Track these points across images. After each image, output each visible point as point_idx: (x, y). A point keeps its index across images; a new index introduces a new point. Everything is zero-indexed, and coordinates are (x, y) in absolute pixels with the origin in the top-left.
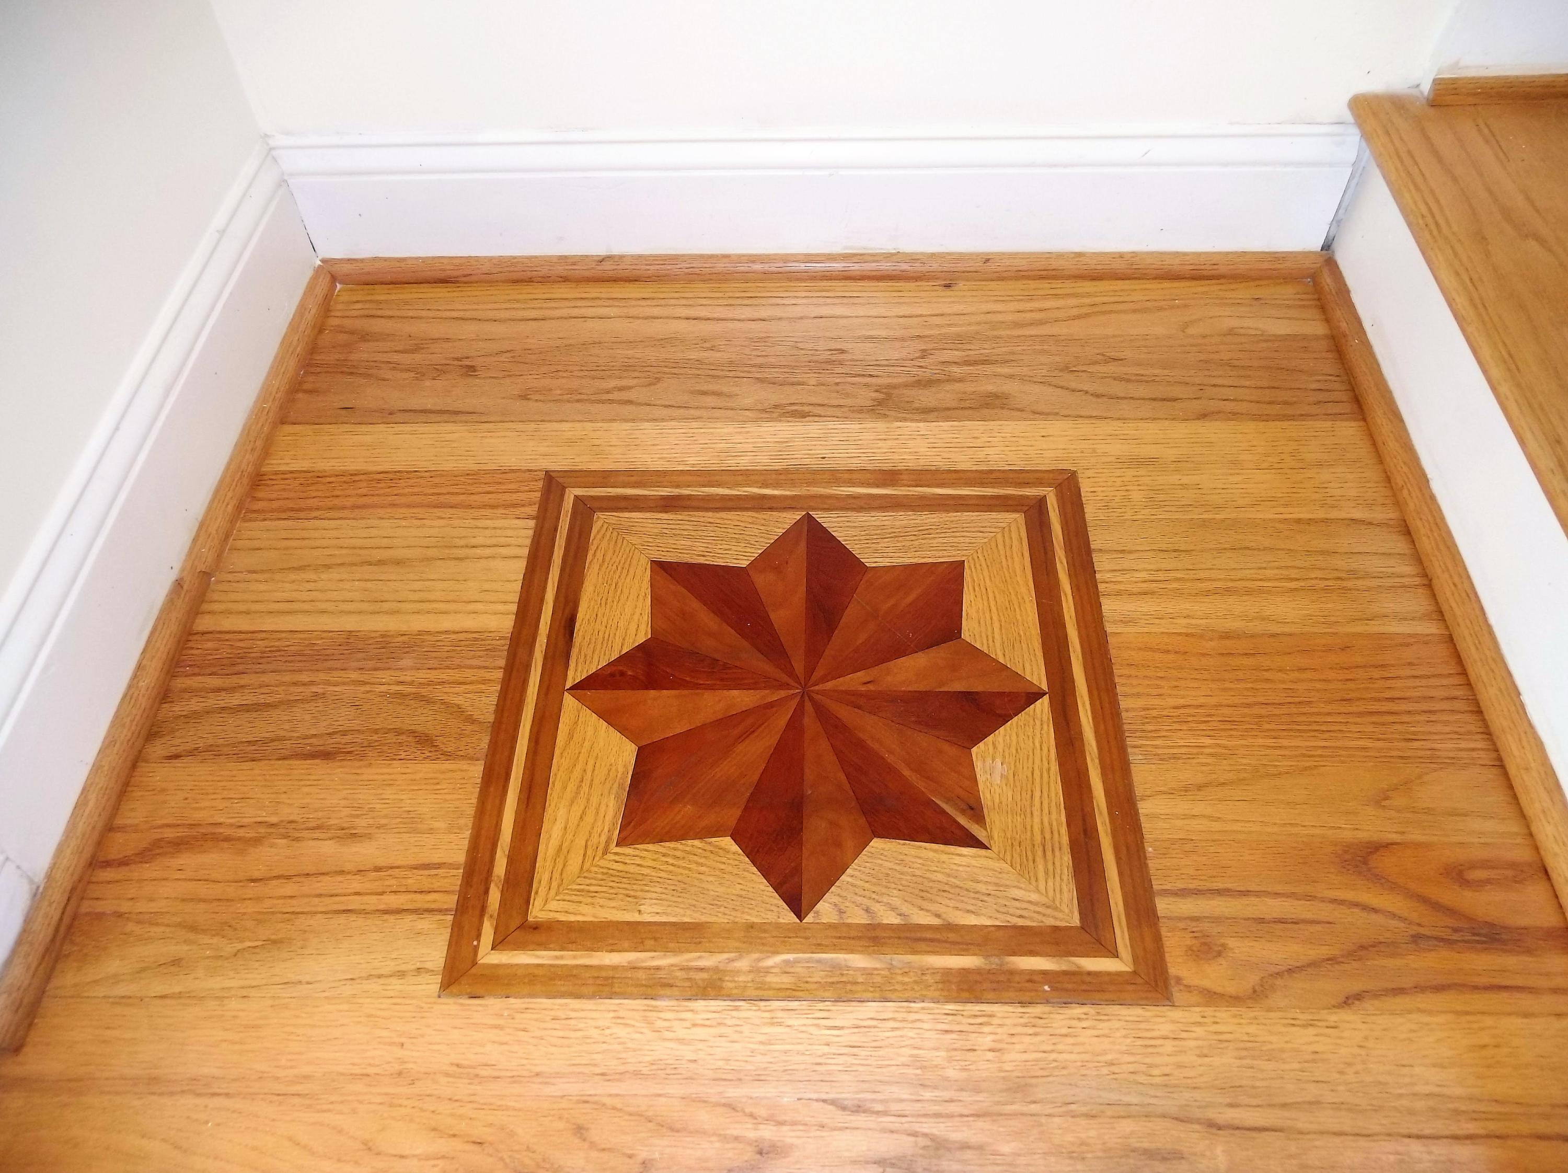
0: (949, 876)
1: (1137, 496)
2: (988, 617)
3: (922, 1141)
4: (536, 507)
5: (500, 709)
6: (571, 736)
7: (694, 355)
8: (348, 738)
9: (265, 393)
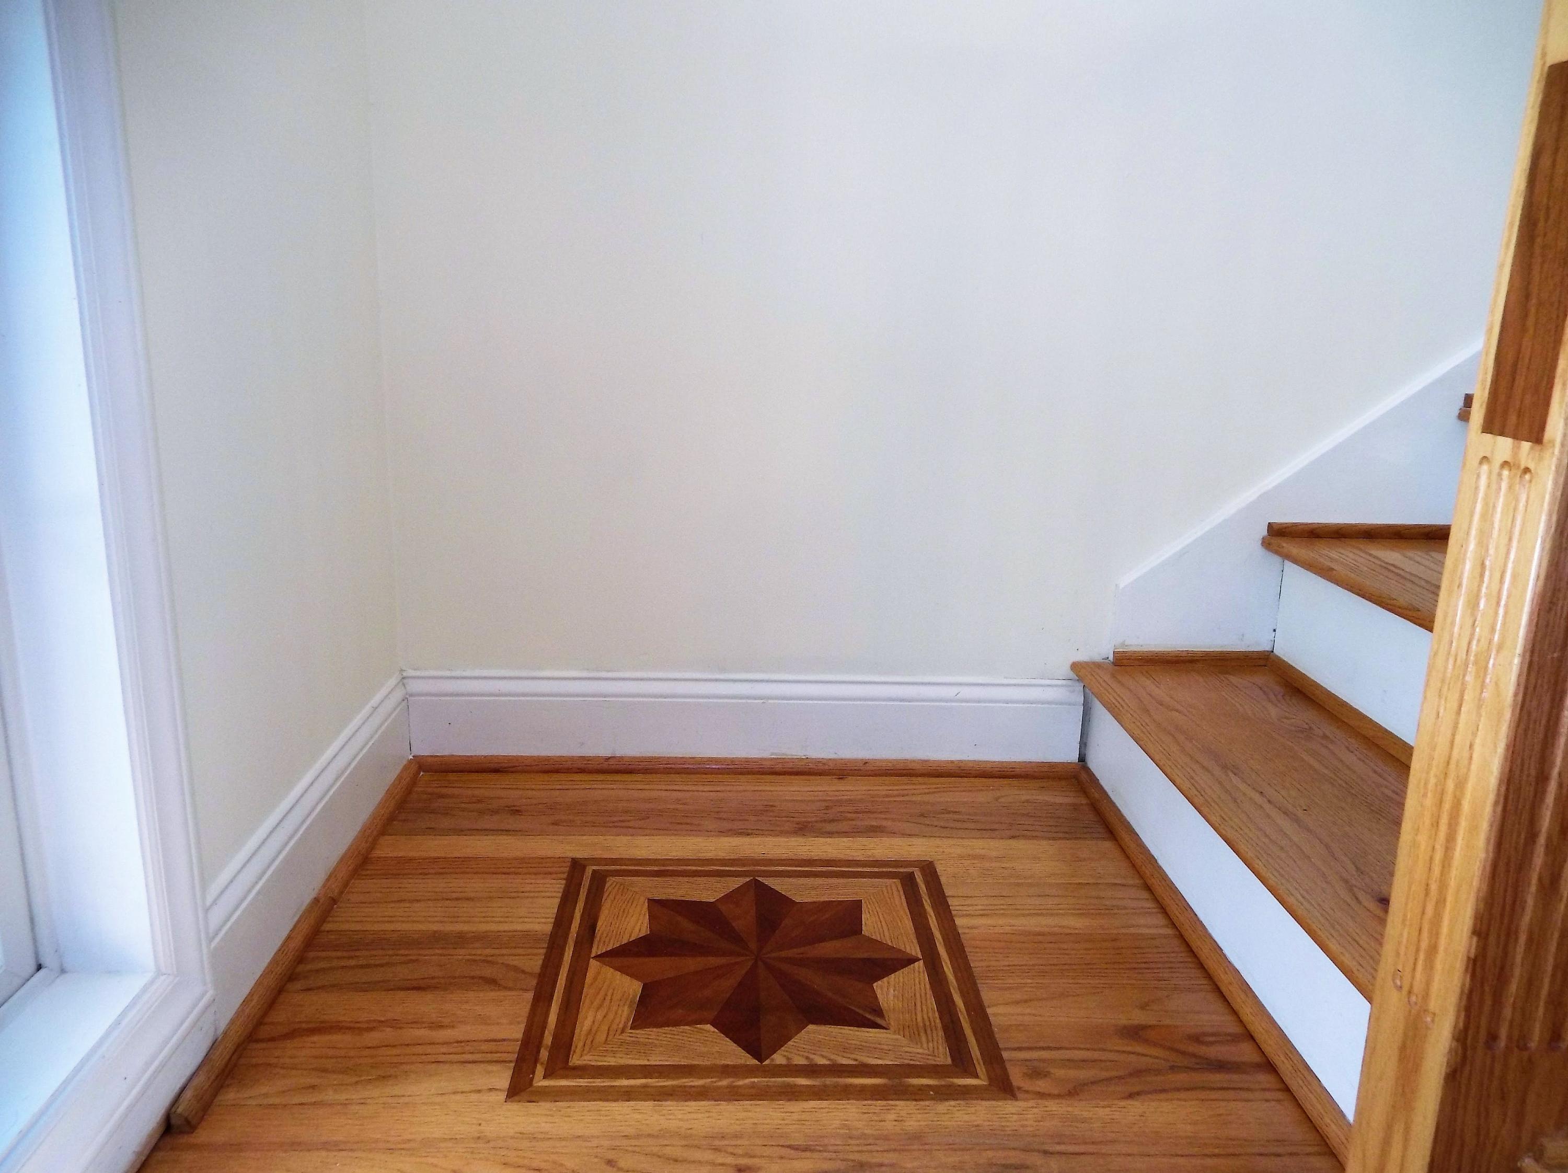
0: (861, 1041)
1: (972, 871)
2: (880, 926)
3: (851, 1164)
4: (566, 875)
5: (545, 966)
6: (595, 979)
7: (672, 807)
8: (436, 981)
9: (374, 817)
